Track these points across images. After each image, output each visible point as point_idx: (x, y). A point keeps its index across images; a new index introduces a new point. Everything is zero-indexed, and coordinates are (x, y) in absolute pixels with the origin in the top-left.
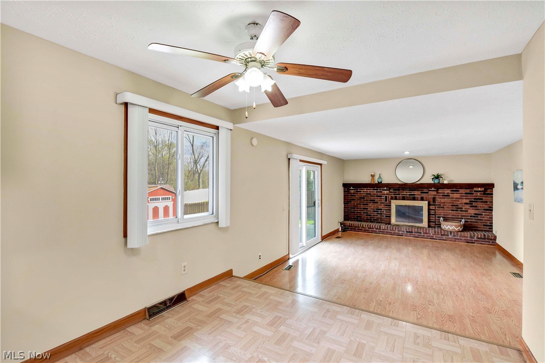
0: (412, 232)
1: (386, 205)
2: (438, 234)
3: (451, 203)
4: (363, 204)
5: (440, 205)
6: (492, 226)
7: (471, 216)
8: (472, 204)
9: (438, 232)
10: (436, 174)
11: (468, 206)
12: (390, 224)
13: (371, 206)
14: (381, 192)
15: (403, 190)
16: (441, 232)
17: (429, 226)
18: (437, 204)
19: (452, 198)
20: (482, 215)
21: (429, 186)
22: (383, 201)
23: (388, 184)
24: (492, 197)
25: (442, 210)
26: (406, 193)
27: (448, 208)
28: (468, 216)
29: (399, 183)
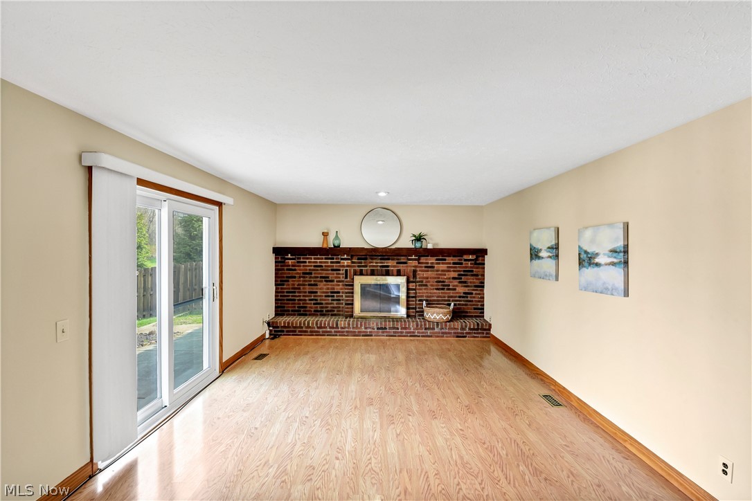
0: (385, 328)
1: (347, 285)
2: (421, 328)
3: (435, 278)
4: (309, 285)
5: (422, 282)
6: (483, 309)
7: (460, 297)
8: (461, 279)
9: (421, 326)
10: (417, 234)
11: (456, 283)
12: (351, 316)
13: (323, 287)
14: (339, 263)
15: (372, 259)
16: (425, 325)
17: (408, 316)
18: (418, 280)
19: (437, 271)
20: (472, 294)
21: (406, 253)
22: (342, 277)
23: (350, 248)
24: (484, 268)
25: (425, 289)
26: (376, 263)
27: (432, 285)
28: (456, 297)
29: (366, 246)
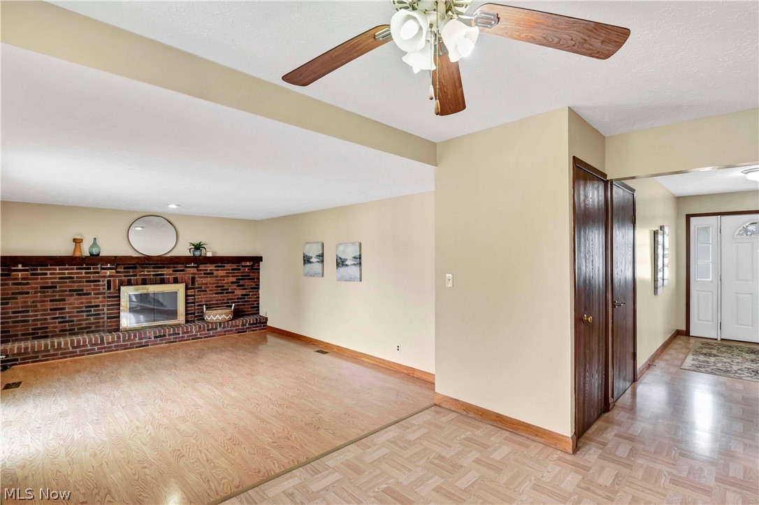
0: (164, 336)
1: (109, 297)
2: (204, 330)
3: (214, 284)
4: (51, 301)
5: (201, 288)
6: (259, 307)
7: (238, 299)
8: (239, 283)
9: (204, 327)
10: (196, 242)
11: (234, 286)
12: (118, 330)
13: (73, 302)
14: (98, 273)
15: (143, 268)
16: (208, 326)
17: (187, 322)
18: (196, 286)
19: (217, 277)
20: (249, 295)
21: (184, 260)
22: (102, 289)
23: (115, 257)
24: (259, 273)
25: (204, 294)
26: (149, 272)
27: (211, 290)
28: (234, 299)
29: (134, 255)
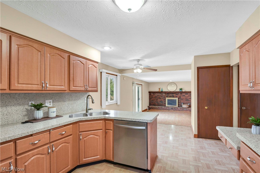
0: (173, 109)
2: (181, 109)
3: (185, 98)
5: (182, 99)
10: (180, 88)
12: (165, 106)
13: (159, 100)
14: (162, 95)
17: (178, 107)
19: (186, 96)
21: (178, 92)
22: (163, 98)
23: (165, 92)
26: (171, 95)
29: (169, 91)
